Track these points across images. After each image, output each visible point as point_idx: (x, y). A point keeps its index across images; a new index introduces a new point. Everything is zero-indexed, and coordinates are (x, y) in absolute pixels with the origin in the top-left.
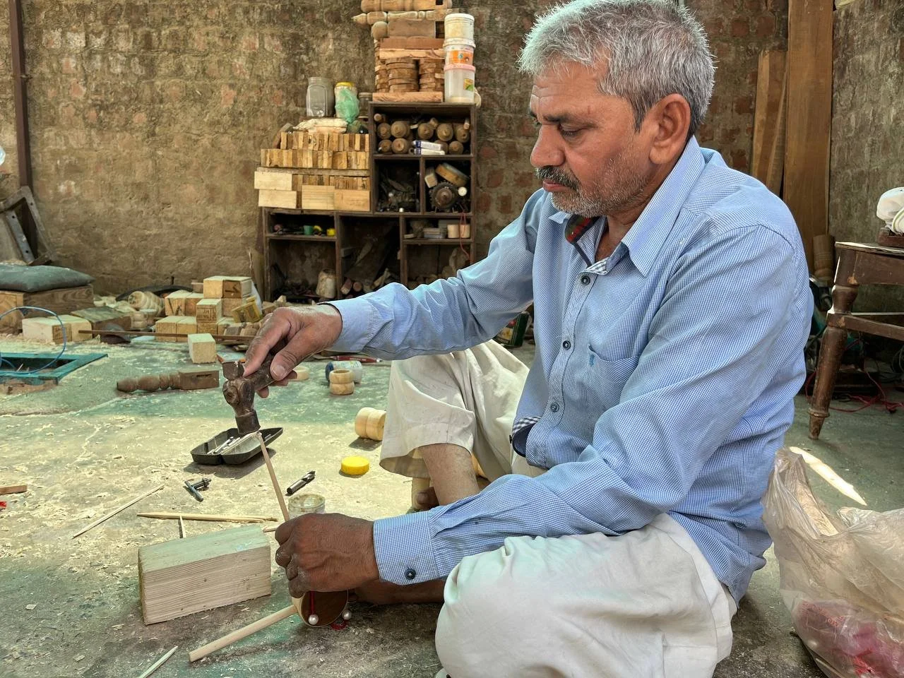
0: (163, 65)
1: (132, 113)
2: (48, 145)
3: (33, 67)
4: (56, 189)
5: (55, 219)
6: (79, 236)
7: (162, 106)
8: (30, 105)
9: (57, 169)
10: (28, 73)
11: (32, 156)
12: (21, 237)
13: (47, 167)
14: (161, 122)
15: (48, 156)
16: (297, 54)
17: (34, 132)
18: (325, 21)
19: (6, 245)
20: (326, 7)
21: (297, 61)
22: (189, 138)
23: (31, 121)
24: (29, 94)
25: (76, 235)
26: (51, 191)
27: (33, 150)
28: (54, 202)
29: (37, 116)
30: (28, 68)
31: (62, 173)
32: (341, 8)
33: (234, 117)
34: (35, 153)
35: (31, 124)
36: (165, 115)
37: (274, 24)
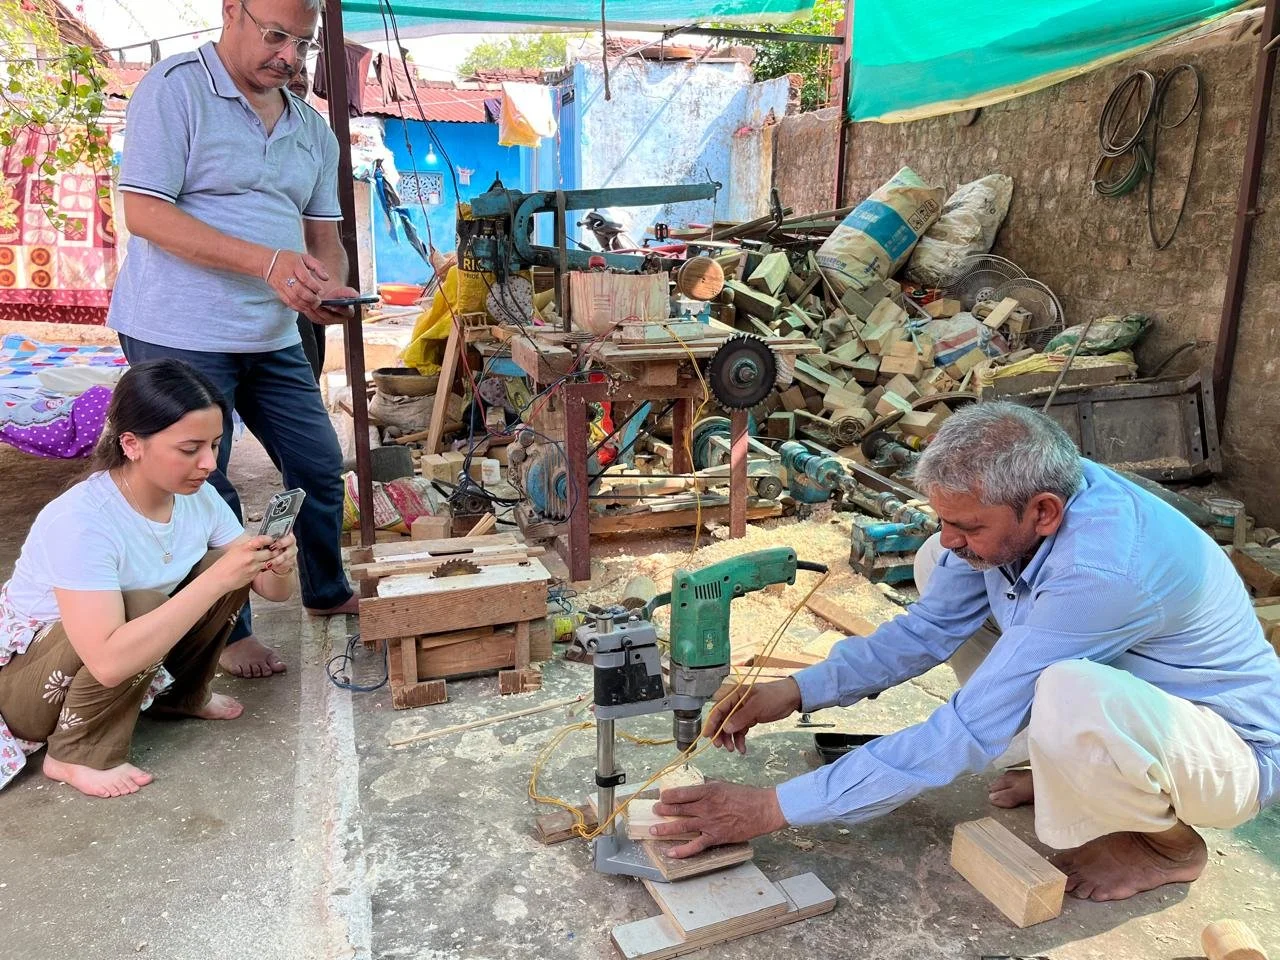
2: (1265, 306)
3: (1270, 197)
4: (1261, 367)
5: (1250, 409)
6: (1274, 437)
8: (1253, 251)
9: (1269, 341)
10: (1260, 206)
11: (1242, 319)
12: (1195, 430)
13: (1257, 336)
15: (1262, 321)
17: (1251, 287)
19: (1171, 437)
23: (1251, 272)
24: (1255, 235)
25: (1270, 435)
26: (1254, 371)
27: (1245, 312)
28: (1255, 386)
29: (1261, 266)
30: (1262, 199)
31: (1274, 347)
34: (1246, 316)
35: (1250, 276)
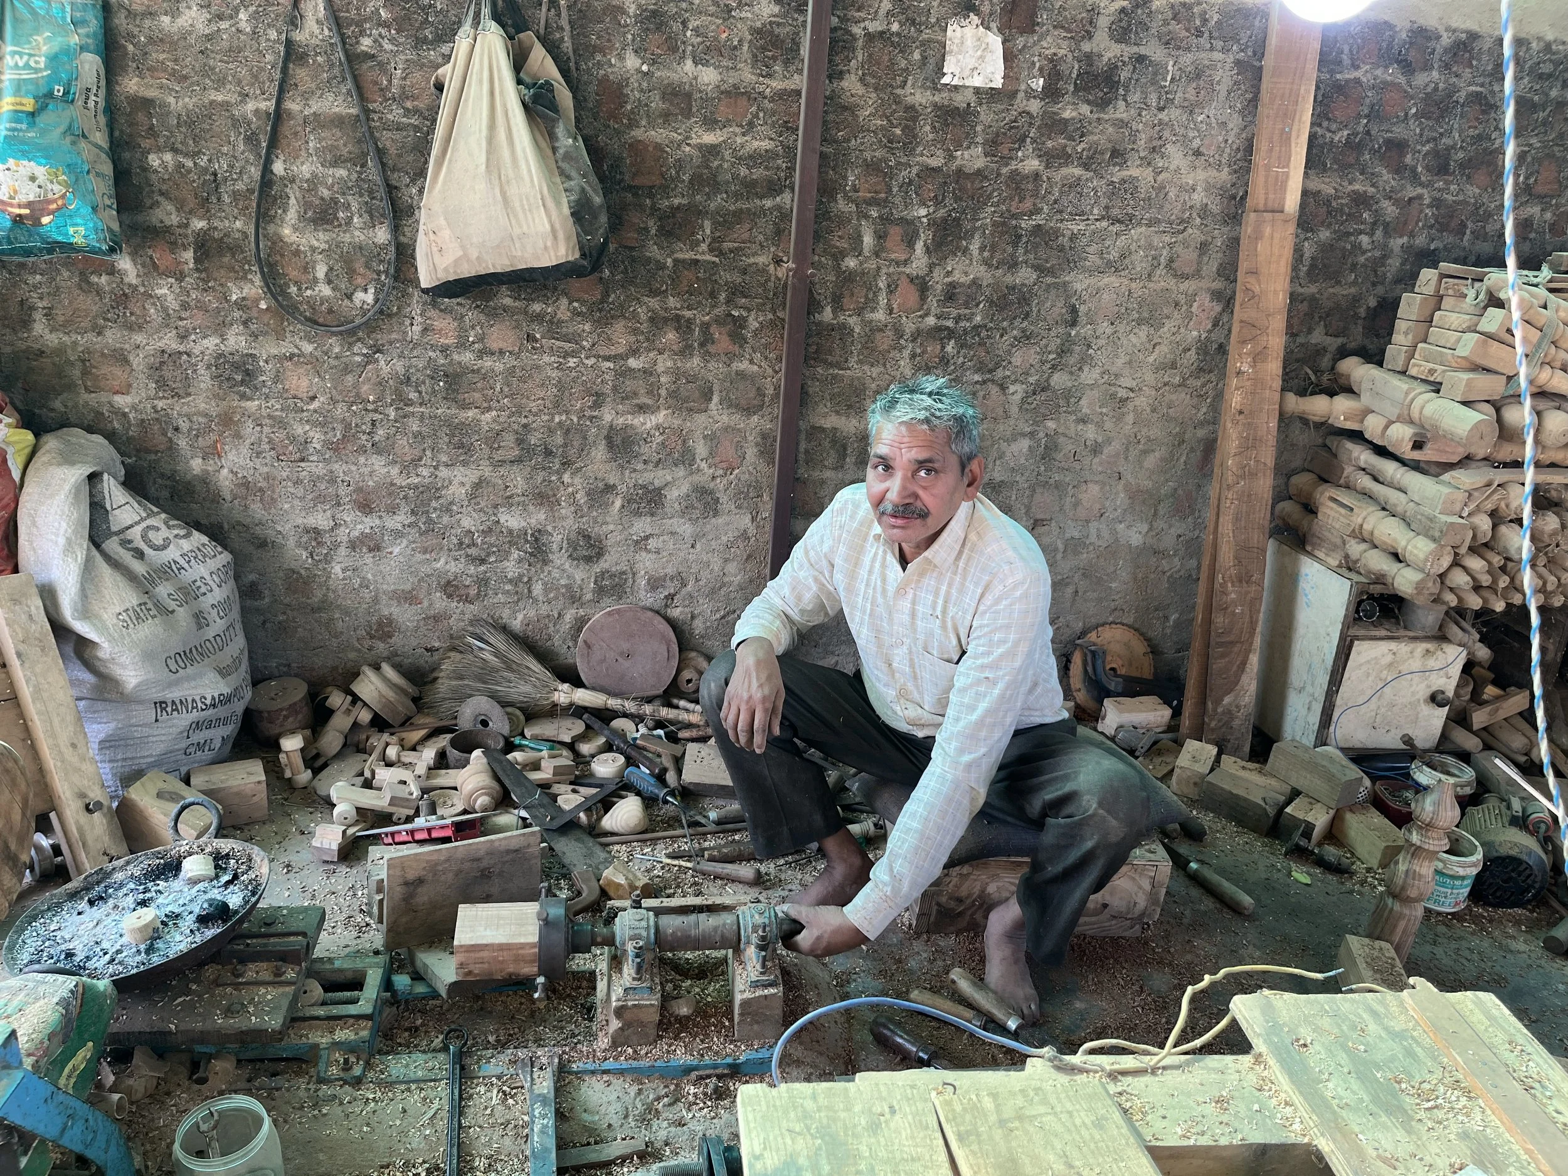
0: (1093, 249)
1: (1012, 345)
7: (1073, 333)
14: (1066, 366)
16: (1352, 234)
18: (1420, 169)
20: (1428, 141)
21: (1349, 247)
22: (1113, 396)
32: (1453, 147)
33: (1206, 353)
36: (1077, 348)
37: (1325, 170)
